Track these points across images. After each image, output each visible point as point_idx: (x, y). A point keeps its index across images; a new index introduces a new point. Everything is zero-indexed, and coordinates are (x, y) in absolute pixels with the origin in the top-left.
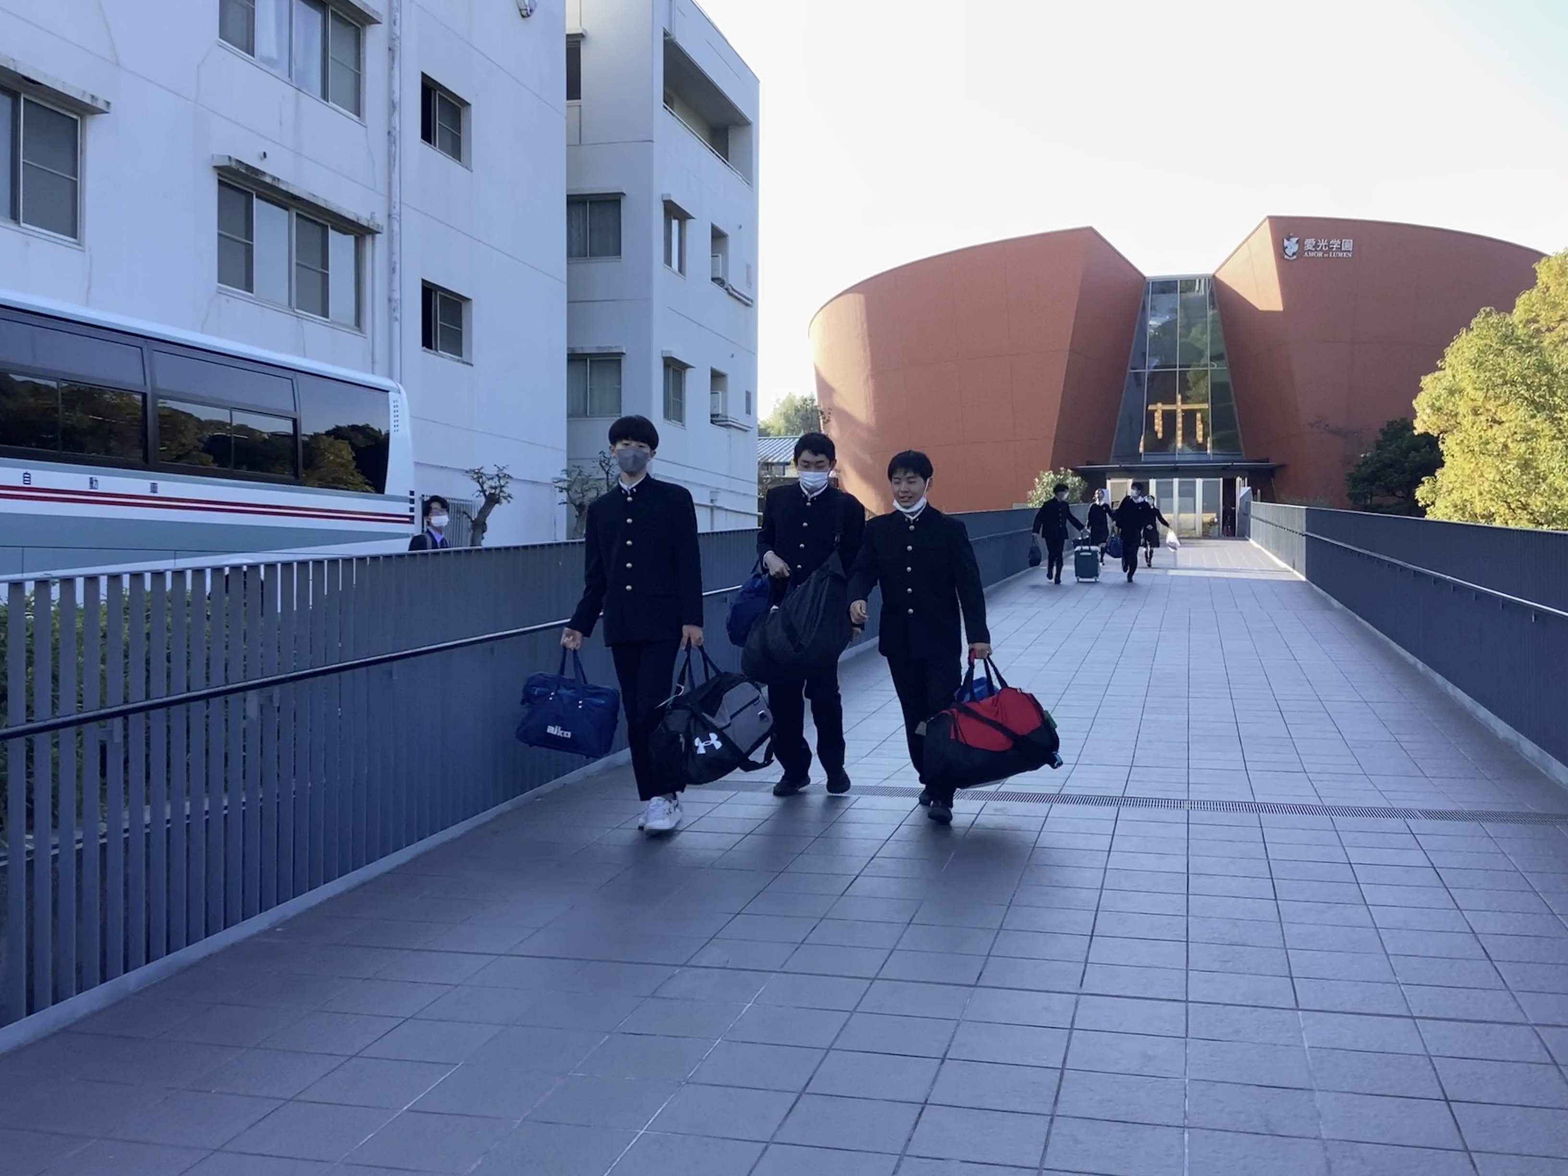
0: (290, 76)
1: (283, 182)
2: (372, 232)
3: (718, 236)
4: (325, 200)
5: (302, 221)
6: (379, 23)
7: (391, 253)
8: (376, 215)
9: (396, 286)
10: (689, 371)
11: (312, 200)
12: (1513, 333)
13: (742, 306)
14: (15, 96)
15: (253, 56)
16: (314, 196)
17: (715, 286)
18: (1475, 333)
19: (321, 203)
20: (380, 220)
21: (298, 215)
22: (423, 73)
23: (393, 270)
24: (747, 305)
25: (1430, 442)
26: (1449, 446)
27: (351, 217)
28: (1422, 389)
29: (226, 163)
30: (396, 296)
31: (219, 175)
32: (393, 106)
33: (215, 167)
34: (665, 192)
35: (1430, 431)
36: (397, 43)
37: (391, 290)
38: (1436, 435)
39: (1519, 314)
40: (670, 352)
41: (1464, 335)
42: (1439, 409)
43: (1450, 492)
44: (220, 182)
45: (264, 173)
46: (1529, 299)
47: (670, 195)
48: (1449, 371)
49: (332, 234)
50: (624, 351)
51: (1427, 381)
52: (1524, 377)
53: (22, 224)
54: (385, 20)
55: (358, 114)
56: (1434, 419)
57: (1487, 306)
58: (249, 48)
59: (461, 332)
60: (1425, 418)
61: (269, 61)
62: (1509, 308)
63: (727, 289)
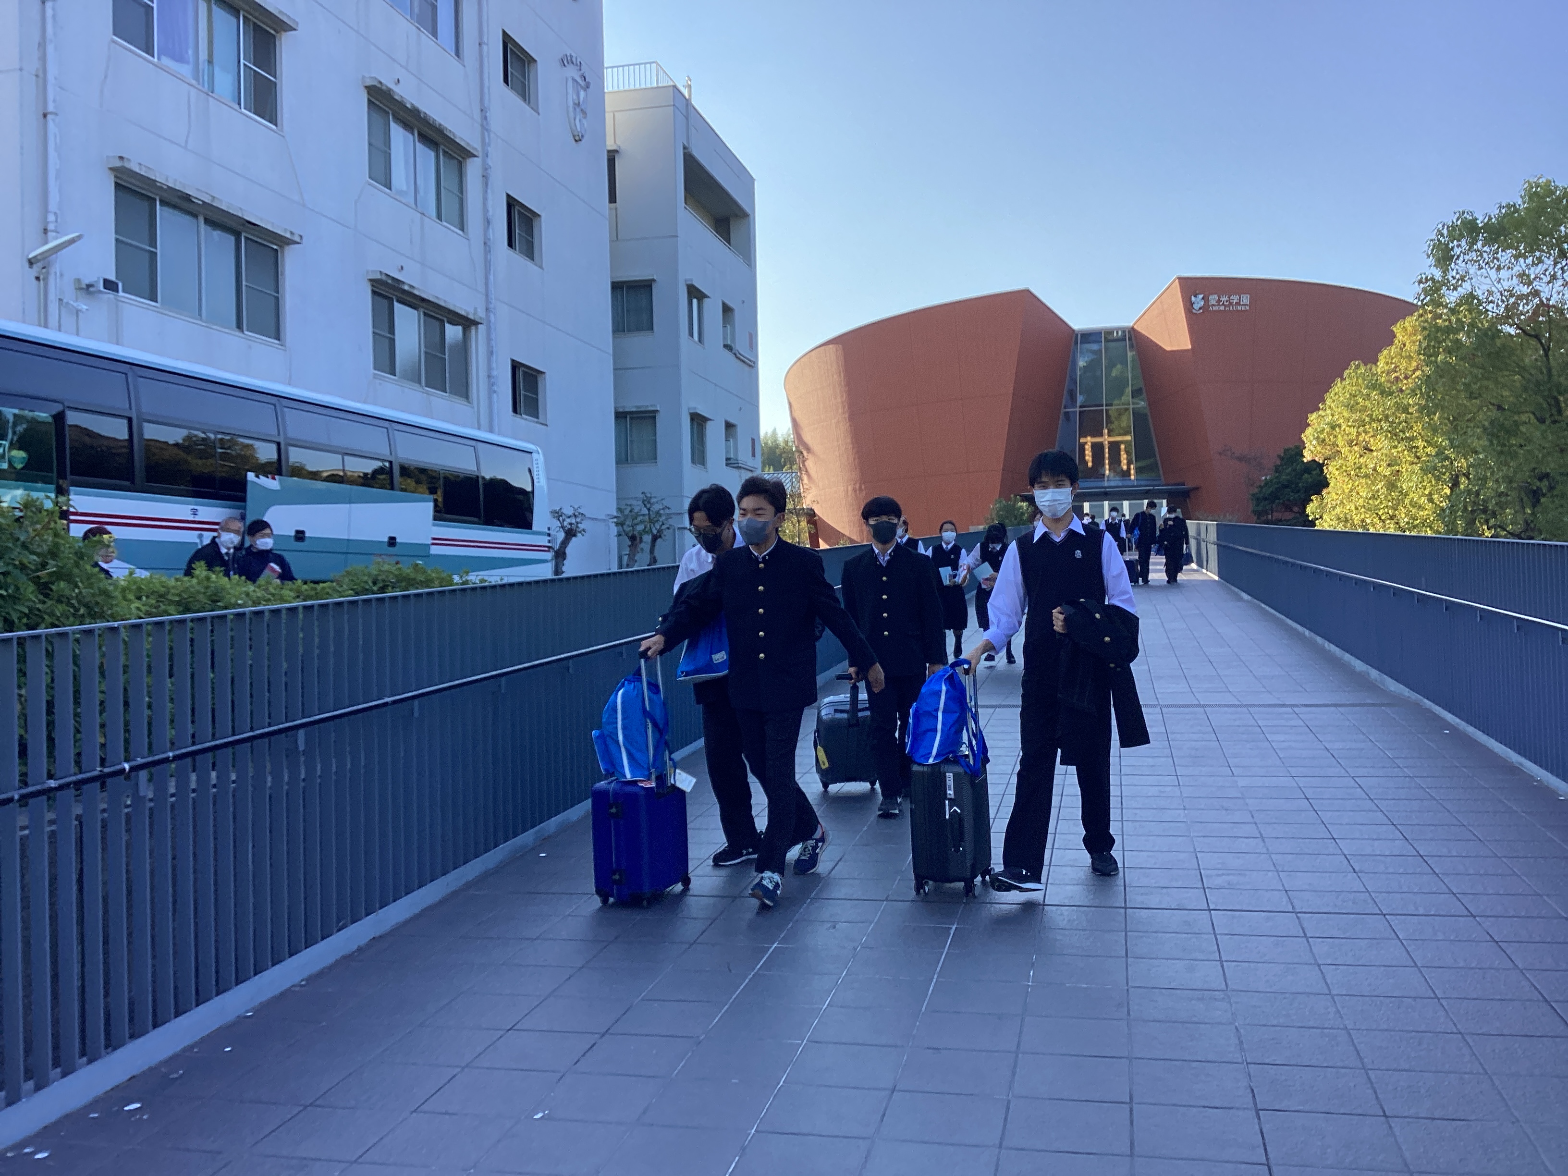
0: (416, 203)
1: (419, 289)
2: (476, 323)
3: (727, 310)
4: (445, 301)
5: (429, 320)
6: (475, 156)
7: (489, 339)
8: (479, 310)
9: (494, 365)
10: (709, 424)
11: (436, 301)
12: (1377, 380)
13: (746, 368)
14: (237, 235)
15: (390, 189)
16: (437, 298)
17: (726, 351)
18: (1347, 381)
19: (442, 304)
20: (481, 314)
21: (425, 314)
22: (508, 196)
23: (492, 353)
24: (750, 366)
25: (1317, 467)
26: (1332, 471)
27: (463, 313)
28: (1309, 425)
29: (378, 276)
30: (495, 373)
31: (373, 286)
32: (488, 222)
33: (371, 280)
34: (688, 277)
35: (1317, 459)
36: (489, 171)
37: (490, 368)
38: (1321, 462)
39: (1381, 364)
40: (695, 408)
41: (1339, 384)
42: (1324, 440)
43: (1334, 508)
44: (374, 292)
45: (403, 283)
46: (1390, 352)
47: (691, 280)
48: (1329, 411)
49: (447, 326)
50: (658, 409)
51: (1312, 417)
52: (1387, 417)
53: (246, 332)
54: (481, 155)
55: (462, 229)
56: (1319, 448)
57: (1356, 360)
58: (388, 185)
59: (537, 400)
60: (1312, 448)
61: (401, 192)
62: (1375, 361)
63: (735, 354)
